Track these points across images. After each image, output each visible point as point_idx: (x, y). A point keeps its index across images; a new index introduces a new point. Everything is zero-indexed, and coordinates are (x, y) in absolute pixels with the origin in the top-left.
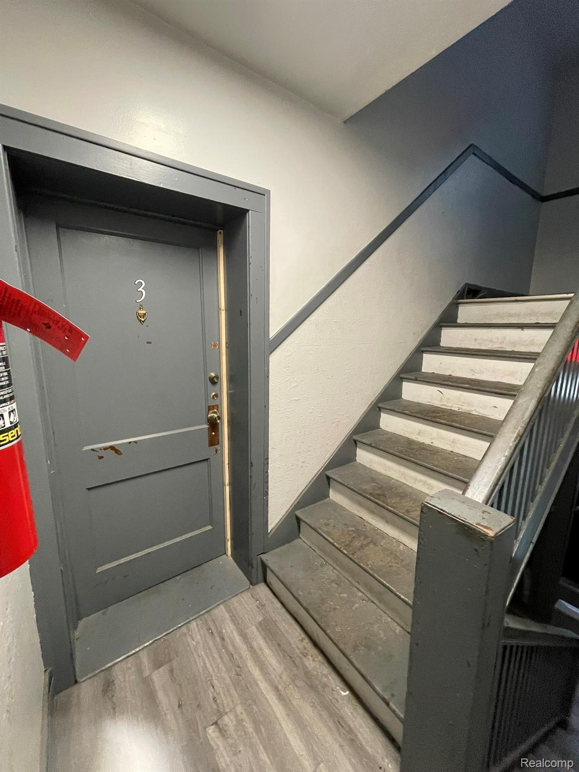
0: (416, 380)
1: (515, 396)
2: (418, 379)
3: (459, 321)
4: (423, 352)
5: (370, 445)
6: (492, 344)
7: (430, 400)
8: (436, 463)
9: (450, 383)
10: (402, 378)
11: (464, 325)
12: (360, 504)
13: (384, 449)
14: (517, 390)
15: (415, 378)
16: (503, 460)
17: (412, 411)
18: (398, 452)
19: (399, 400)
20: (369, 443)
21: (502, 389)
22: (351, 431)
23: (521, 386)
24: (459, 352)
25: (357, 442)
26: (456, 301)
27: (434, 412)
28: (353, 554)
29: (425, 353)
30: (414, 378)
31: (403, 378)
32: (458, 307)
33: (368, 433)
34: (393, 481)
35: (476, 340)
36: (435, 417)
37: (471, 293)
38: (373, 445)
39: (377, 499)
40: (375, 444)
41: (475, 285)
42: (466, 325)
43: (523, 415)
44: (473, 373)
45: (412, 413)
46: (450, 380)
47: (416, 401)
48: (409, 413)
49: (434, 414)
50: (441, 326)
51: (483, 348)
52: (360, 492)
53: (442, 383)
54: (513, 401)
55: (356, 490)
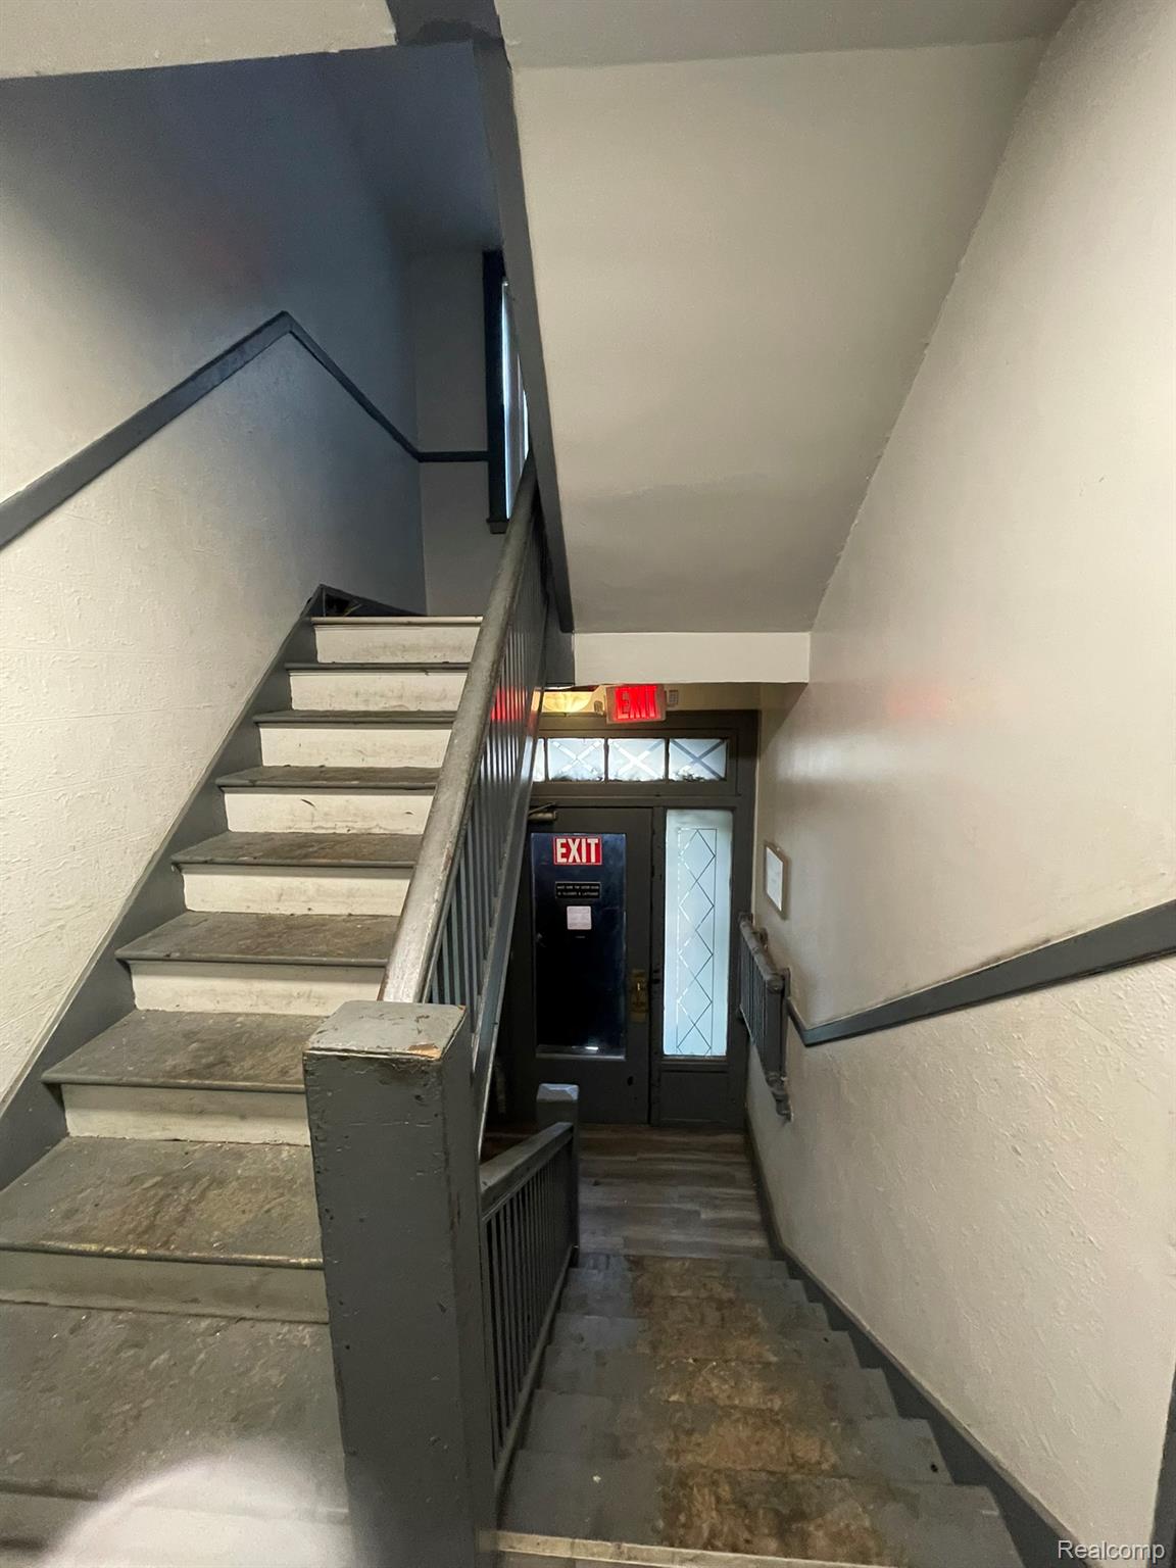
0: (254, 786)
1: (434, 788)
2: (258, 783)
3: (320, 659)
4: (258, 724)
5: (167, 959)
6: (384, 700)
7: (290, 824)
8: (323, 948)
9: (325, 782)
10: (220, 787)
11: (331, 666)
12: (164, 1109)
13: (203, 956)
14: (433, 778)
15: (251, 781)
16: (433, 908)
17: (257, 855)
18: (238, 953)
19: (221, 836)
20: (162, 955)
21: (413, 779)
22: (105, 939)
23: (437, 770)
24: (331, 719)
25: (130, 962)
26: (308, 619)
27: (301, 846)
28: (166, 1244)
29: (263, 727)
30: (247, 782)
31: (224, 786)
32: (314, 631)
33: (156, 931)
34: (240, 1019)
35: (357, 694)
36: (306, 856)
37: (333, 604)
38: (176, 955)
39: (208, 1079)
40: (179, 951)
41: (339, 591)
42: (335, 666)
43: (450, 822)
44: (362, 756)
45: (255, 858)
46: (322, 775)
47: (262, 831)
48: (251, 860)
49: (304, 851)
50: (288, 670)
51: (372, 708)
52: (161, 1080)
53: (306, 783)
54: (432, 797)
55: (148, 1081)
